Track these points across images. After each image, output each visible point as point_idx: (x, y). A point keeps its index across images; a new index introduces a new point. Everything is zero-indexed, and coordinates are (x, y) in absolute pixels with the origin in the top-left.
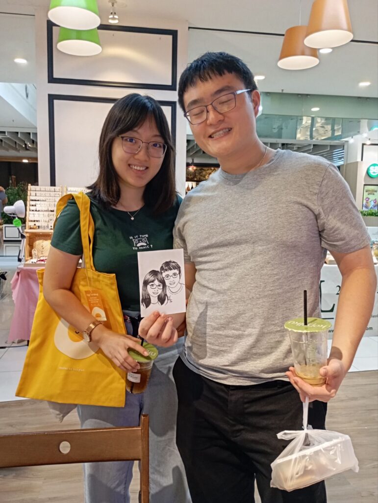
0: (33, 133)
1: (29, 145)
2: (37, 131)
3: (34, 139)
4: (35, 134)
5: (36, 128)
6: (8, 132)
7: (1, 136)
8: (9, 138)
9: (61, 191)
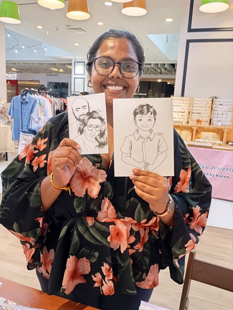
6: (153, 64)
7: (149, 66)
8: (153, 67)
9: (190, 100)
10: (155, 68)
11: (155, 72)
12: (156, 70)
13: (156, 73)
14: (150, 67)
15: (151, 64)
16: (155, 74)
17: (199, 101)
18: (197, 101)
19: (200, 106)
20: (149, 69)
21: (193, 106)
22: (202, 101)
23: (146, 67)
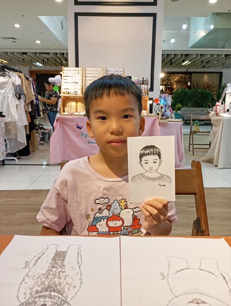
0: (66, 53)
1: (64, 62)
2: (68, 51)
3: (67, 57)
4: (67, 54)
5: (68, 49)
6: (52, 53)
7: (47, 56)
8: (52, 57)
9: (82, 70)
10: (54, 57)
11: (55, 63)
12: (56, 60)
13: (57, 63)
14: (49, 56)
15: (49, 53)
16: (56, 65)
17: (91, 71)
18: (89, 71)
19: (93, 75)
20: (49, 59)
21: (86, 76)
22: (94, 71)
23: (45, 57)
